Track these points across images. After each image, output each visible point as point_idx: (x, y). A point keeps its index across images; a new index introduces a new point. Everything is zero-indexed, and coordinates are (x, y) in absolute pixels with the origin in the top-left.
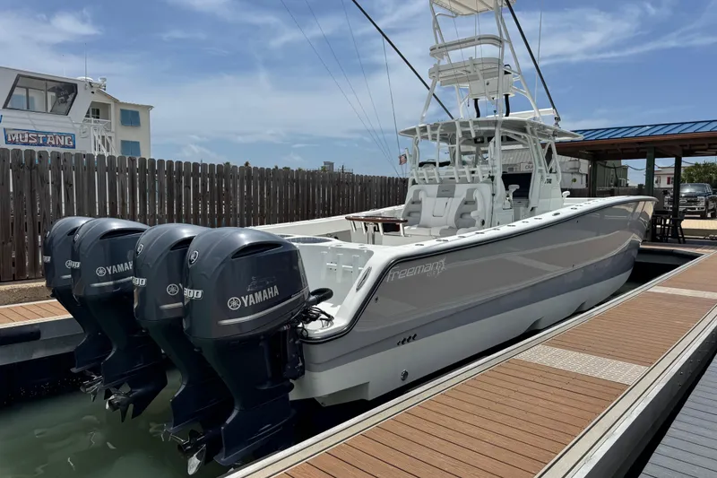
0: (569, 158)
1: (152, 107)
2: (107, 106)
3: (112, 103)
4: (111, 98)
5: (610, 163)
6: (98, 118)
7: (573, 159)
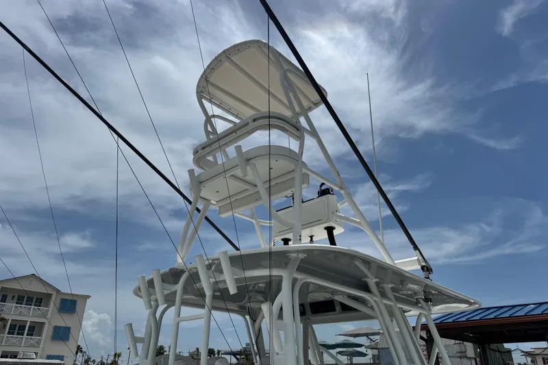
0: (453, 342)
1: (89, 297)
2: (49, 296)
3: (54, 294)
4: (55, 289)
5: (493, 346)
6: (40, 306)
7: (457, 342)
